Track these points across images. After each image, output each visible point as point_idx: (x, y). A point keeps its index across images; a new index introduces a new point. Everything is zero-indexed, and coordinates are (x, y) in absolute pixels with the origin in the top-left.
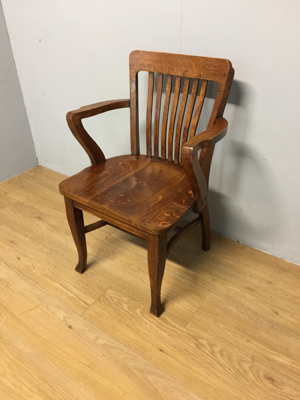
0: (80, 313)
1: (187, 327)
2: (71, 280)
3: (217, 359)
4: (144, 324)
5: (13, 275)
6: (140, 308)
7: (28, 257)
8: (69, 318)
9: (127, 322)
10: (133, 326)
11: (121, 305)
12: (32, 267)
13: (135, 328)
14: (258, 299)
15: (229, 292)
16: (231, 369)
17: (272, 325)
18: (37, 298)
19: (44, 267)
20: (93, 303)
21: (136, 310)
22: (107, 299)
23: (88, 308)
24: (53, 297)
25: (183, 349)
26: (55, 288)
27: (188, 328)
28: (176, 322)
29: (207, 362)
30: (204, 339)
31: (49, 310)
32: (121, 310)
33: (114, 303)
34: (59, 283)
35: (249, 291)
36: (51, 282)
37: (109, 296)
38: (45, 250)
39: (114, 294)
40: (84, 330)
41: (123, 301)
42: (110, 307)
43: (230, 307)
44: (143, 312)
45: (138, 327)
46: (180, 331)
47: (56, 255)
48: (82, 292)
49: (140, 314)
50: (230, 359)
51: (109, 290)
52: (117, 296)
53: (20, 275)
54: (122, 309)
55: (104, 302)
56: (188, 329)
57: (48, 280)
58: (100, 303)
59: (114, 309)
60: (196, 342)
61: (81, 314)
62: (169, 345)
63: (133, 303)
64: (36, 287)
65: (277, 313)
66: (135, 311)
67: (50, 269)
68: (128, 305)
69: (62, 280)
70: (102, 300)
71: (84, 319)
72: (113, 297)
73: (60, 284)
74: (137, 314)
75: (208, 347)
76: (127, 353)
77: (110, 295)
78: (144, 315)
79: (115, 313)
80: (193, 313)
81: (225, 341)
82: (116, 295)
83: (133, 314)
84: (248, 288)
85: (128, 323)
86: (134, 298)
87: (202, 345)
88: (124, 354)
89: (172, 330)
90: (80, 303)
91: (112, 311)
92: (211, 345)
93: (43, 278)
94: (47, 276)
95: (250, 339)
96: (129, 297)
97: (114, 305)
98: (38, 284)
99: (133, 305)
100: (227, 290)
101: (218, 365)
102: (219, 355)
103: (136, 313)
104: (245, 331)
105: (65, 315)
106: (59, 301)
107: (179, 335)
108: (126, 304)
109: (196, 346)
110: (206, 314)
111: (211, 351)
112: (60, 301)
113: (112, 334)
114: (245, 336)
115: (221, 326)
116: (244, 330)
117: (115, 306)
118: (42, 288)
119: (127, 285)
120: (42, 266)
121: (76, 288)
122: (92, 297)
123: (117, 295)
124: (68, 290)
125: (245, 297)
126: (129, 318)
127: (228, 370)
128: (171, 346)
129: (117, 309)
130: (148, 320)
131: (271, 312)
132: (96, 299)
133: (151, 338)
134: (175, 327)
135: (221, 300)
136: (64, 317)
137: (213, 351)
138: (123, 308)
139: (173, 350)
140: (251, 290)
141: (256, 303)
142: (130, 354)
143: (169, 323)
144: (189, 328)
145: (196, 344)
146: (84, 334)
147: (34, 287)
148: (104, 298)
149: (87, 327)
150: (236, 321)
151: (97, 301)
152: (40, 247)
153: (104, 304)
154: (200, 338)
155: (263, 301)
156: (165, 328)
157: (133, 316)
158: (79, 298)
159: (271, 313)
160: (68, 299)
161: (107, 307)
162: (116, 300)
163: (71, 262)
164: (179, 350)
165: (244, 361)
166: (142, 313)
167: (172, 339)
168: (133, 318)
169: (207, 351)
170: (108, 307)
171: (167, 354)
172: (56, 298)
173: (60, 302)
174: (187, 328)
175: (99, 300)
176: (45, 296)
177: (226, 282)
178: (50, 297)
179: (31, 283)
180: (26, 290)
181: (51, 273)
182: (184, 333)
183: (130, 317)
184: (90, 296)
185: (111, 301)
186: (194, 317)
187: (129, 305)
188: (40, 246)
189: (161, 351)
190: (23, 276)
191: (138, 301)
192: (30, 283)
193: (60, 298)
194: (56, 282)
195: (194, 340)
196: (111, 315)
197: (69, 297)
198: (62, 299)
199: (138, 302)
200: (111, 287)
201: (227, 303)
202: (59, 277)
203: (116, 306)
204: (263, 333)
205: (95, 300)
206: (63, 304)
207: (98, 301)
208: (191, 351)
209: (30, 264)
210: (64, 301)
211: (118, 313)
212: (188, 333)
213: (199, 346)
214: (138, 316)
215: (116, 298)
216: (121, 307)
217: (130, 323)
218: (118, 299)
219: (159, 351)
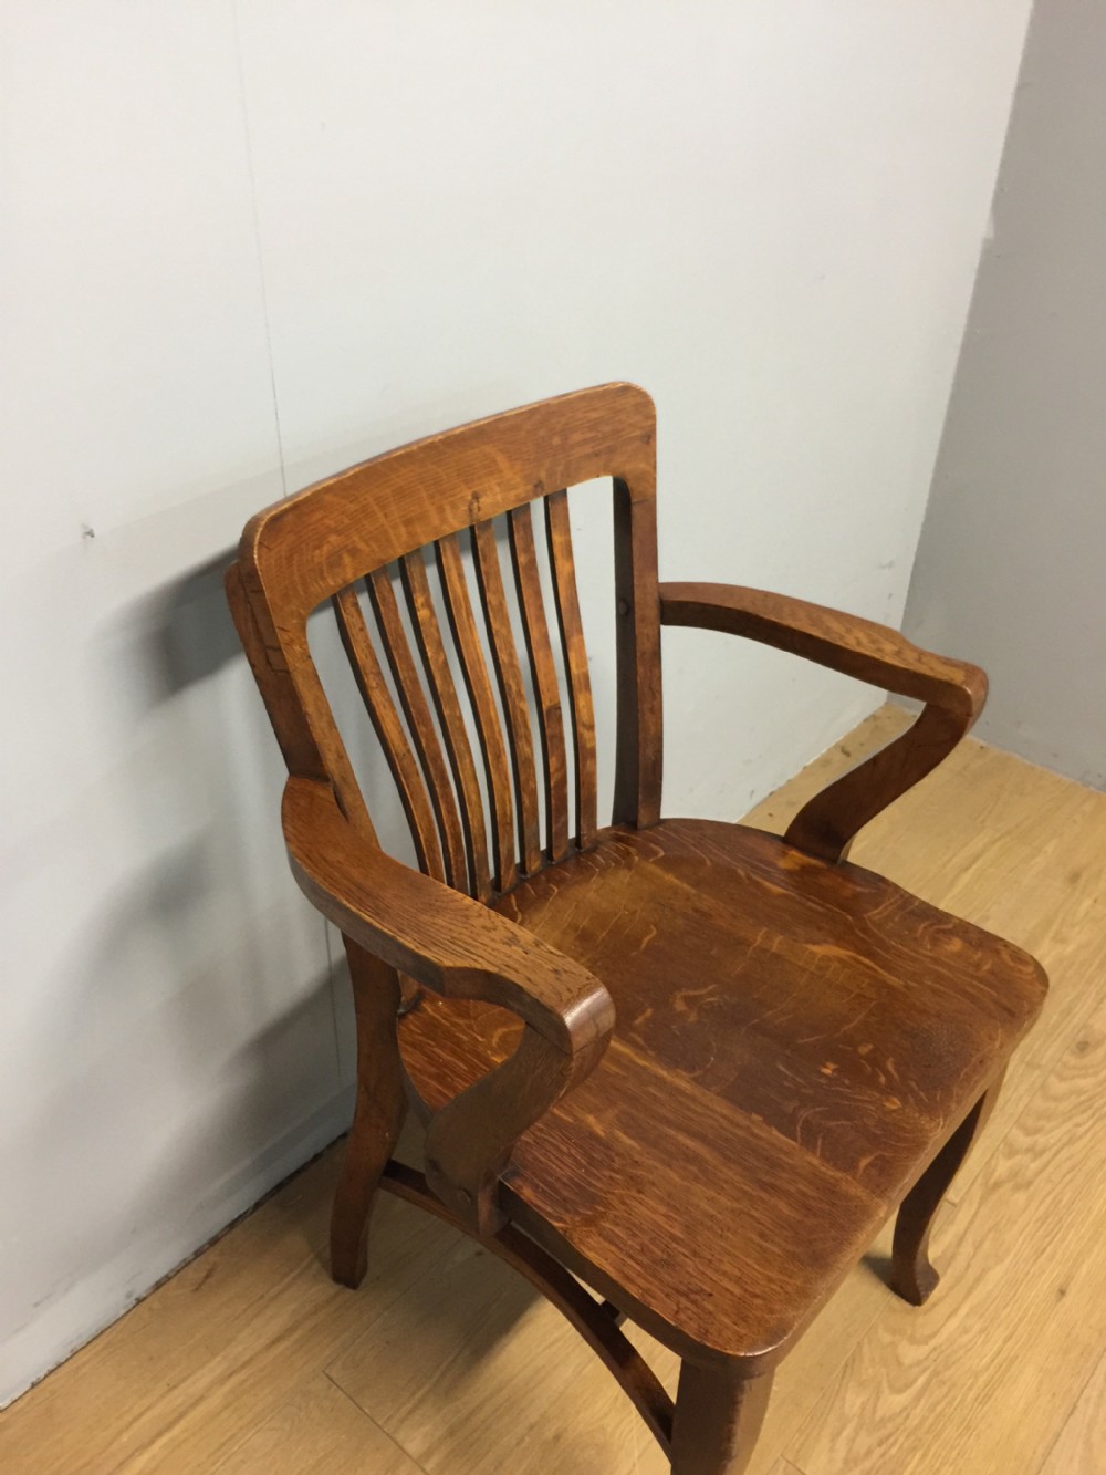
1: (956, 1200)
4: (965, 1339)
6: (893, 1345)
9: (969, 1399)
10: (983, 1378)
11: (883, 1421)
13: (986, 1369)
21: (907, 1361)
25: (1040, 1226)
27: (959, 1199)
32: (916, 1422)
33: (878, 1451)
39: (832, 1450)
41: (863, 1408)
42: (904, 1464)
44: (911, 1336)
45: (984, 1361)
49: (925, 1349)
52: (840, 1433)
54: (908, 1416)
56: (963, 1199)
59: (914, 1449)
60: (1008, 1186)
62: (1036, 1267)
63: (870, 1371)
66: (911, 1367)
68: (886, 1391)
72: (849, 1451)
74: (927, 1358)
75: (1018, 1158)
77: (839, 1465)
78: (926, 1334)
79: (929, 1448)
82: (832, 1441)
83: (926, 1375)
85: (972, 1395)
86: (846, 1366)
87: (1012, 1174)
89: (978, 1246)
91: (921, 1460)
92: (1010, 1150)
96: (840, 1384)
97: (891, 1446)
99: (884, 1370)
103: (919, 1363)
107: (990, 1231)
108: (878, 1398)
109: (1022, 1191)
111: (1031, 1154)
117: (898, 1445)
123: (835, 1436)
126: (949, 1391)
128: (1036, 1260)
129: (908, 1437)
130: (947, 1320)
133: (1021, 1320)
134: (961, 1240)
137: (1028, 1150)
138: (901, 1412)
139: (1052, 1256)
143: (948, 1257)
144: (960, 1196)
145: (1017, 1188)
154: (991, 1174)
156: (970, 1271)
157: (936, 1373)
162: (864, 1441)
164: (1048, 1240)
166: (913, 1341)
167: (1012, 1254)
168: (948, 1374)
169: (1035, 1165)
171: (1070, 1277)
174: (961, 1203)
182: (983, 1212)
183: (945, 1389)
187: (885, 1385)
189: (1062, 1292)
195: (1001, 1191)
196: (943, 1464)
199: (866, 1349)
200: (791, 1459)
203: (891, 1440)
208: (1043, 1206)
211: (927, 1431)
212: (981, 1204)
214: (933, 1356)
215: (853, 1440)
216: (900, 1420)
217: (970, 1388)
218: (856, 1432)
219: (1067, 1300)
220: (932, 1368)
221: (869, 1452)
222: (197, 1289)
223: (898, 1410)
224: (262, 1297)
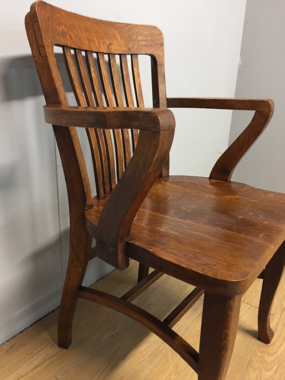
21: (269, 361)
44: (268, 353)
49: (274, 357)
54: (273, 379)
66: (270, 363)
74: (275, 360)
103: (273, 361)
130: (279, 348)
138: (271, 378)
157: (280, 364)
168: (284, 364)
187: (263, 369)
199: (253, 358)
214: (277, 359)
220: (278, 363)
222: (7, 352)
223: (269, 377)
224: (31, 353)
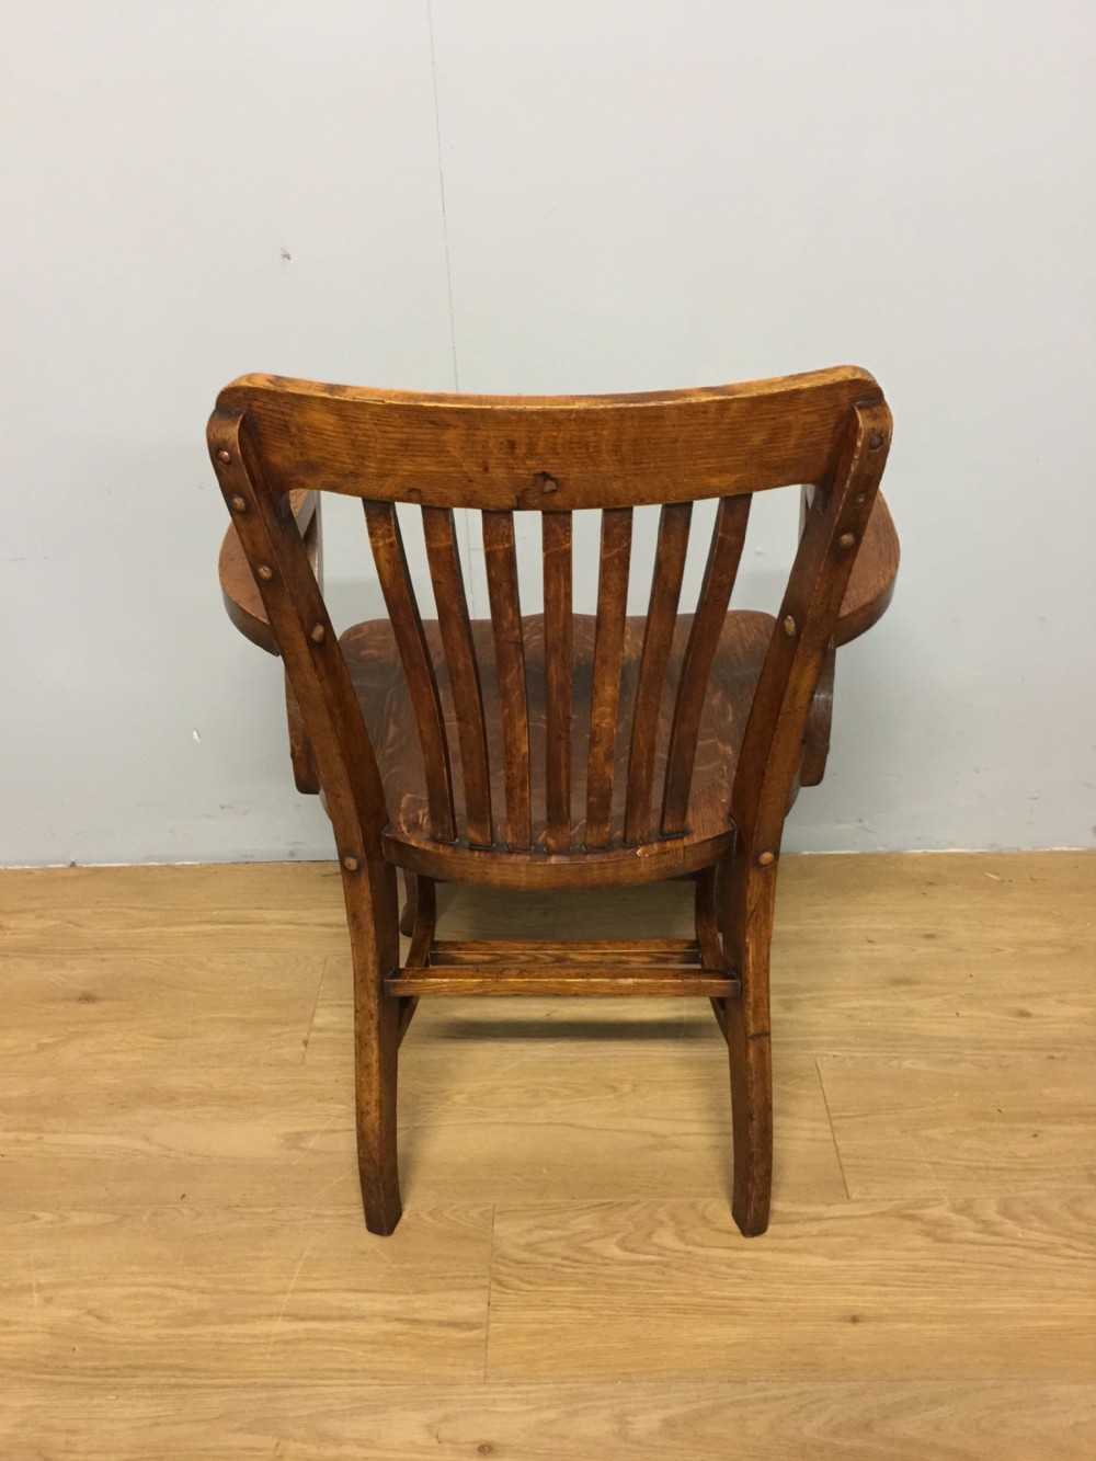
0: (473, 1373)
1: (854, 1196)
2: (315, 1275)
3: (1015, 1239)
4: (724, 1269)
5: (31, 1402)
6: (661, 1223)
7: (28, 1288)
8: (446, 1418)
9: (666, 1298)
10: (696, 1300)
11: (586, 1251)
12: (90, 1319)
13: (711, 1298)
14: (946, 1000)
15: (862, 1021)
16: (1074, 1243)
17: (1045, 1054)
18: (240, 1429)
19: (144, 1289)
20: (485, 1306)
21: (656, 1239)
22: (522, 1263)
23: (483, 1336)
24: (307, 1382)
25: (906, 1271)
26: (275, 1343)
27: (858, 1197)
28: (811, 1202)
29: (1000, 1265)
30: (931, 1203)
31: (338, 1441)
32: (606, 1272)
33: (558, 1261)
34: (278, 1315)
35: (903, 988)
36: (238, 1329)
37: (518, 1246)
38: (77, 1219)
39: (529, 1231)
40: (551, 1423)
41: (584, 1232)
42: (562, 1282)
43: (907, 1064)
45: (717, 1293)
46: (848, 1222)
47: (154, 1215)
48: (408, 1293)
49: (680, 1246)
50: (1044, 1217)
51: (496, 1227)
52: (549, 1229)
53: (61, 1384)
54: (606, 1265)
55: (522, 1280)
56: (864, 1201)
57: (217, 1329)
58: (509, 1291)
59: (583, 1283)
60: (920, 1226)
61: (481, 1372)
62: (859, 1287)
63: (622, 1220)
64: (188, 1387)
65: (1024, 1014)
66: (655, 1245)
67: (181, 1282)
68: (614, 1240)
69: (280, 1297)
70: (509, 1275)
71: (512, 1385)
72: (539, 1242)
73: (284, 1315)
74: (673, 1251)
75: (963, 1218)
76: (765, 1400)
77: (522, 1241)
78: (697, 1239)
79: (595, 1292)
80: (827, 1141)
81: (984, 1172)
82: (537, 1228)
83: (657, 1258)
84: (897, 982)
85: (673, 1299)
86: (609, 1203)
87: (939, 1223)
88: (761, 1412)
89: (826, 1234)
90: (438, 1338)
91: (578, 1292)
92: (964, 1209)
93: (186, 1332)
94: (198, 1317)
95: (1034, 1127)
96: (589, 1208)
97: (570, 1267)
98: (190, 1370)
99: (631, 1229)
100: (850, 1016)
101: (1035, 1256)
102: (1010, 1226)
103: (665, 1249)
104: (1003, 1110)
105: (422, 1417)
106: (351, 1382)
107: (854, 1235)
108: (604, 1237)
109: (929, 1239)
110: (866, 1123)
111: (980, 1226)
112: (352, 1378)
113: (657, 1371)
114: (1016, 1126)
115: (933, 1132)
116: (1000, 1111)
117: (576, 1271)
118: (222, 1374)
119: (544, 1171)
120: (134, 1290)
121: (365, 1291)
122: (461, 1289)
123: (542, 1227)
124: (342, 1318)
125: (910, 1012)
126: (660, 1282)
127: (1071, 1252)
128: (864, 1283)
129: (590, 1273)
130: (726, 1248)
131: (1010, 1019)
132: (482, 1287)
133: (787, 1300)
134: (818, 1219)
135: (865, 1058)
136: (428, 1427)
137: (984, 1222)
138: (607, 1258)
139: (886, 1294)
140: (907, 982)
141: (954, 1014)
142: (777, 1398)
143: (792, 1218)
144: (863, 1197)
145: (928, 1234)
146: (564, 1437)
147: (184, 1391)
148: (509, 1267)
149: (549, 1407)
150: (957, 1094)
151: (494, 1290)
152: (45, 1217)
153: (529, 1287)
154: (918, 1208)
155: (962, 997)
156: (795, 1241)
157: (667, 1265)
158: (414, 1322)
159: (1014, 1022)
160: (373, 1352)
161: (550, 1291)
162: (557, 1247)
163: (249, 1206)
164: (900, 1283)
165: (1079, 1199)
166: (681, 1235)
167: (849, 1263)
168: (675, 1272)
169: (971, 1235)
170: (553, 1289)
171: (879, 1318)
172: (322, 1378)
173: (356, 1381)
174: (856, 1201)
175: (499, 1283)
176: (270, 1399)
177: (824, 994)
178: (294, 1392)
179: (151, 1387)
180: (157, 1424)
181: (205, 1296)
182: (867, 1221)
183: (660, 1277)
184: (453, 1289)
185: (540, 1259)
186: (841, 1152)
187: (619, 1236)
188: (39, 1214)
189: (855, 1320)
190: (86, 1380)
191: (633, 1204)
192: (140, 1386)
193: (341, 1370)
194: (259, 1317)
195: (909, 1223)
196: (590, 1309)
197: (373, 1343)
198: (353, 1366)
199: (635, 1208)
200: (496, 1210)
201: (885, 1054)
202: (253, 1293)
203: (575, 1264)
204: (1047, 1091)
205: (484, 1294)
206: (369, 1381)
207: (499, 1288)
208: (934, 1263)
209: (69, 1313)
210: (364, 1370)
211: (607, 1284)
212: (873, 1215)
213: (936, 1232)
214: (680, 1254)
215: (551, 1240)
216: (599, 1261)
217: (679, 1295)
218: (561, 1238)
219: (850, 1328)
220: (667, 1259)
221: (550, 1255)
223: (605, 1255)
